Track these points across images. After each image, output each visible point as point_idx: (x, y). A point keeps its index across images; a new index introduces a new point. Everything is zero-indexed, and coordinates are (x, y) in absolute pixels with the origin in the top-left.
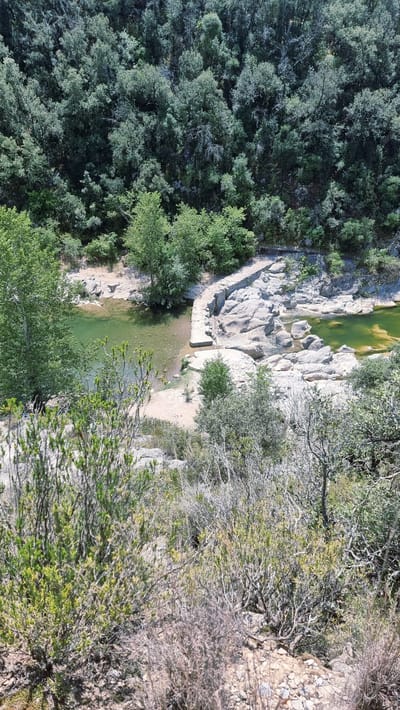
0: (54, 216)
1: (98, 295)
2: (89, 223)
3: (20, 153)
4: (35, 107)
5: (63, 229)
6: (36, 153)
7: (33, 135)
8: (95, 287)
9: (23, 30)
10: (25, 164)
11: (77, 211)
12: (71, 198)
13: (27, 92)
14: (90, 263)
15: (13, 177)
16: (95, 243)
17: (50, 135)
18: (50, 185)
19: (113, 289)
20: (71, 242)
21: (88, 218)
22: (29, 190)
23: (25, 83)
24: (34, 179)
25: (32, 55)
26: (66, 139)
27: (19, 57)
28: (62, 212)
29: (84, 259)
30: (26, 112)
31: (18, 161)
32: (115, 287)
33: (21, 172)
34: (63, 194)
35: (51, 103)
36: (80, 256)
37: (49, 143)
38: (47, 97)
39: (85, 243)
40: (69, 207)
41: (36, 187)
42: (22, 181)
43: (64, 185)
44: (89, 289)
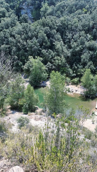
0: (65, 73)
1: (73, 92)
2: (73, 75)
3: (60, 60)
4: (65, 50)
5: (67, 76)
6: (64, 60)
7: (64, 56)
8: (72, 90)
9: (65, 35)
10: (61, 62)
11: (70, 72)
12: (70, 69)
13: (64, 48)
14: (72, 84)
15: (58, 65)
16: (74, 80)
17: (68, 56)
18: (66, 66)
19: (76, 91)
20: (68, 79)
21: (73, 74)
22: (61, 67)
23: (64, 46)
24: (62, 65)
25: (67, 40)
26: (71, 57)
27: (64, 41)
28: (67, 72)
29: (71, 83)
30: (63, 52)
31: (60, 61)
32: (77, 90)
33: (60, 64)
34: (68, 69)
35: (69, 50)
36: (70, 82)
37: (67, 58)
38: (68, 48)
39: (71, 79)
40: (69, 71)
41: (63, 67)
42: (60, 65)
43: (69, 66)
44: (71, 90)
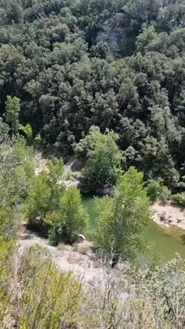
0: (162, 177)
1: (170, 221)
2: (179, 185)
3: (157, 145)
4: (172, 128)
5: (165, 184)
6: (165, 148)
7: (167, 139)
8: (170, 217)
9: (179, 97)
10: (158, 151)
11: (175, 177)
12: (174, 170)
13: (170, 121)
14: (172, 204)
15: (150, 155)
16: (178, 195)
17: (175, 140)
18: (166, 162)
19: (179, 221)
20: (166, 191)
21: (179, 181)
22: (156, 162)
23: (171, 118)
24: (159, 158)
25: (179, 107)
26: (181, 144)
27: (172, 108)
28: (167, 176)
29: (170, 201)
30: (168, 129)
31: (155, 149)
32: (180, 221)
33: (155, 153)
34: (171, 168)
35: (180, 127)
36: (168, 199)
37: (173, 144)
38: (179, 125)
39: (173, 193)
40: (172, 174)
41: (159, 162)
42: (154, 157)
43: (173, 164)
44: (166, 217)
